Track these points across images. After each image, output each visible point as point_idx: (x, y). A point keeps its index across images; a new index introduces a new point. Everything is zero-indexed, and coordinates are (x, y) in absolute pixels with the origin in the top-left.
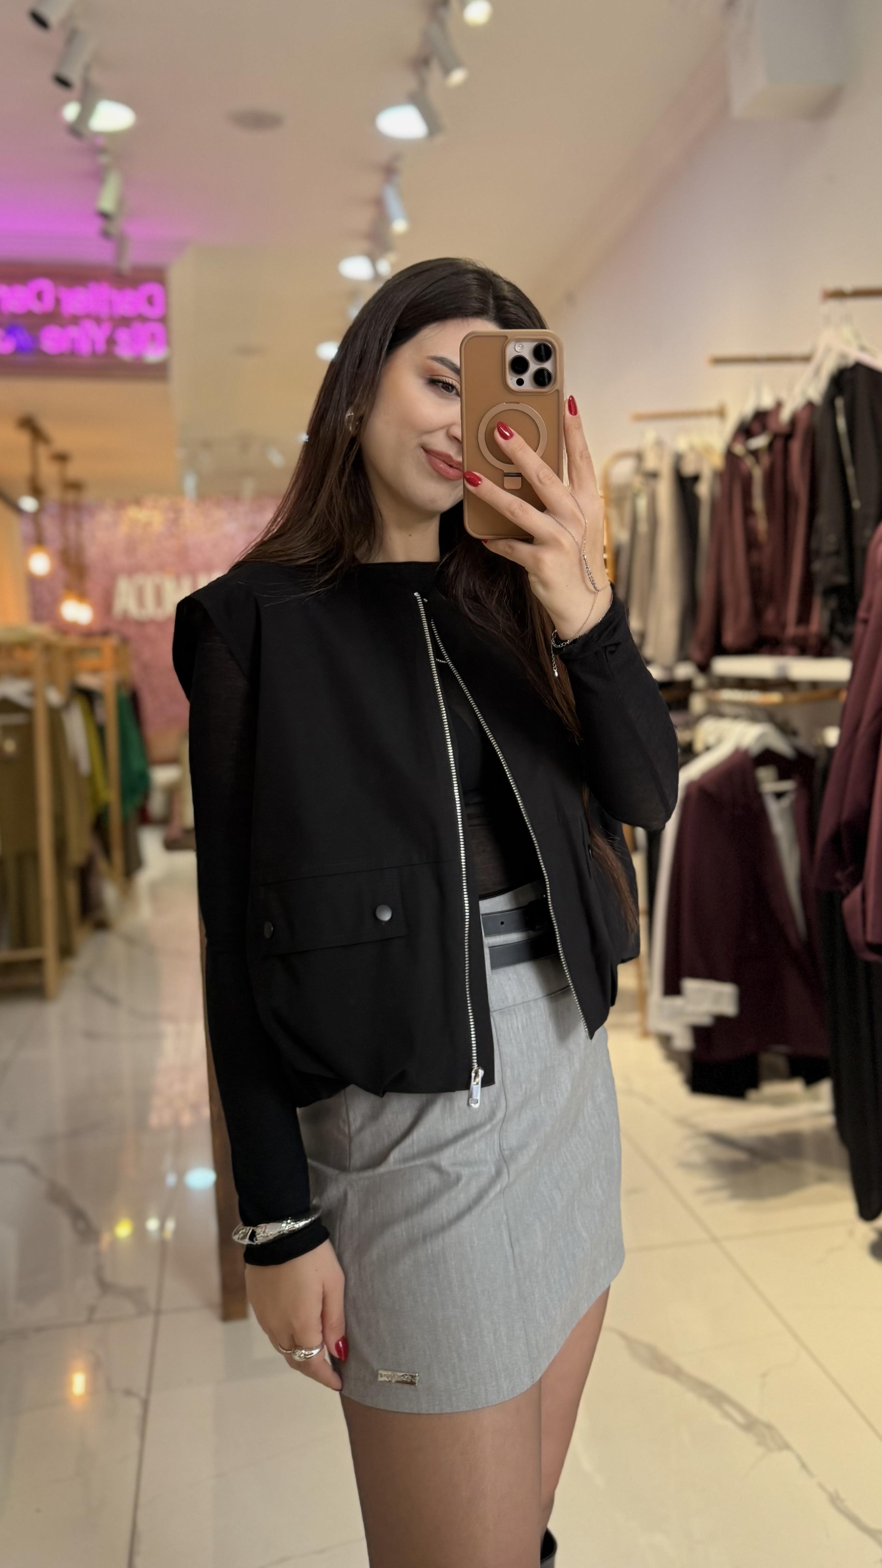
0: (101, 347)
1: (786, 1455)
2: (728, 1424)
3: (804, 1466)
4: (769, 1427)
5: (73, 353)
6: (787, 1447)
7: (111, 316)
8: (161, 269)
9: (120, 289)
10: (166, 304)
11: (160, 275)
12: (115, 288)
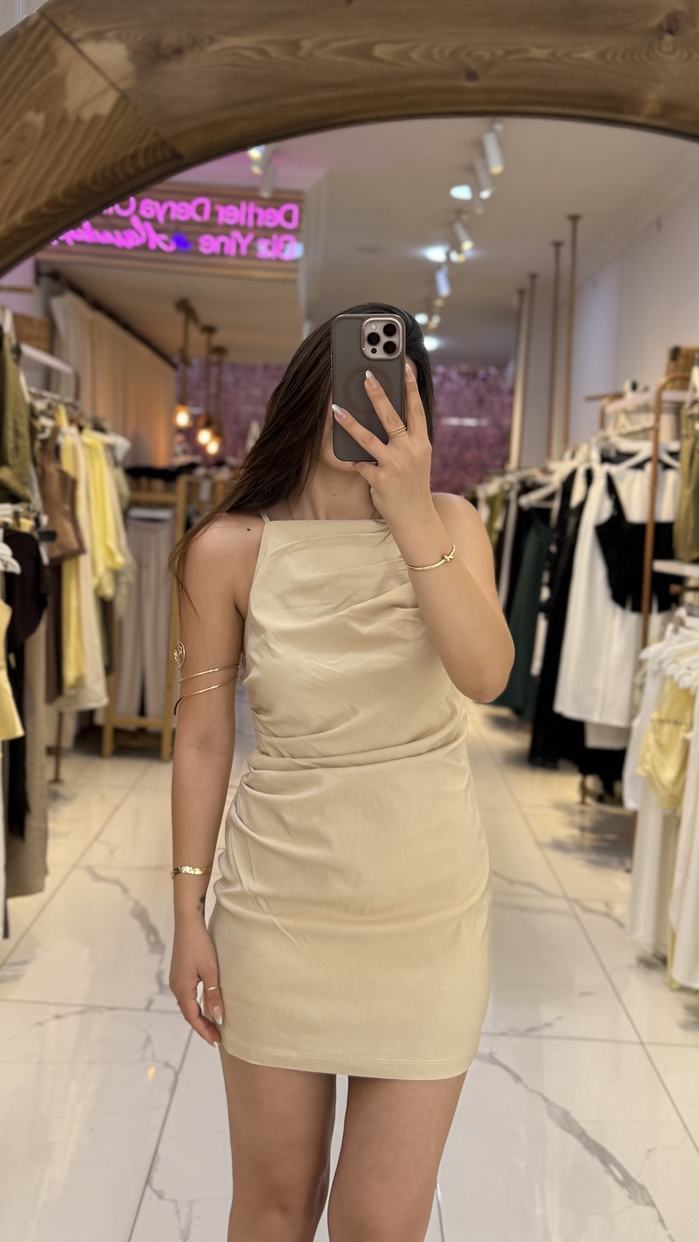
0: (244, 251)
1: (649, 1209)
2: (610, 1179)
3: (661, 1221)
4: (642, 1188)
5: (222, 254)
6: (653, 1205)
7: (256, 227)
8: (299, 193)
9: (265, 208)
10: (300, 220)
11: (298, 198)
12: (260, 206)
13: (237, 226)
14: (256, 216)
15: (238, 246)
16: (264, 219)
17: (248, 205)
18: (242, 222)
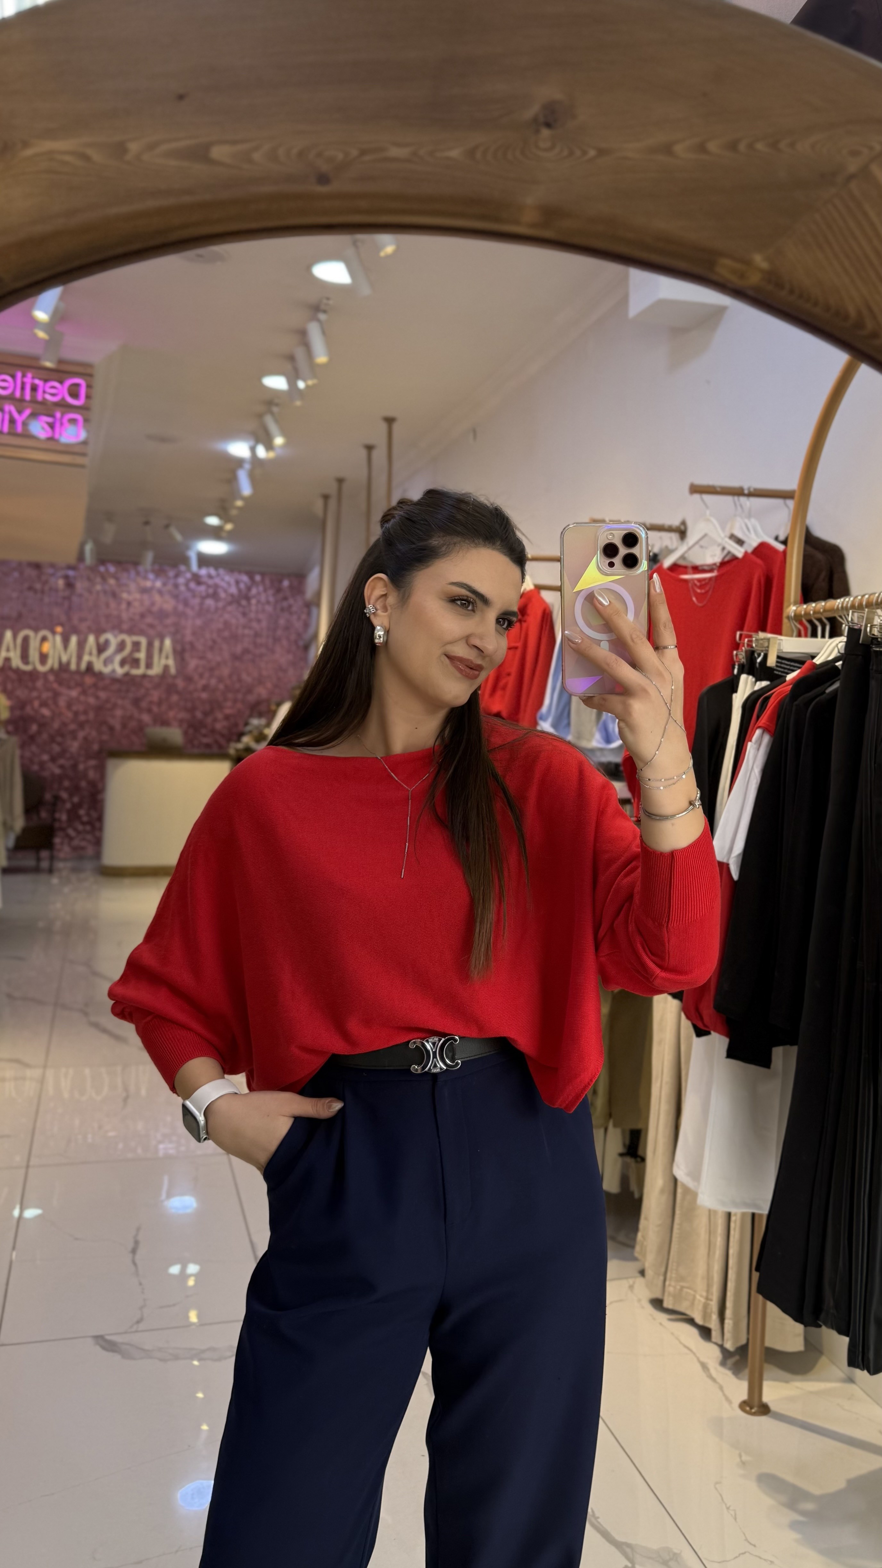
0: (19, 428)
7: (34, 401)
8: (89, 365)
9: (46, 381)
10: (88, 397)
11: (86, 371)
12: (40, 379)
13: (11, 398)
14: (34, 389)
15: (12, 421)
16: (44, 392)
17: (24, 376)
18: (18, 394)
